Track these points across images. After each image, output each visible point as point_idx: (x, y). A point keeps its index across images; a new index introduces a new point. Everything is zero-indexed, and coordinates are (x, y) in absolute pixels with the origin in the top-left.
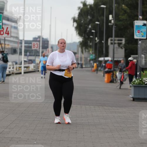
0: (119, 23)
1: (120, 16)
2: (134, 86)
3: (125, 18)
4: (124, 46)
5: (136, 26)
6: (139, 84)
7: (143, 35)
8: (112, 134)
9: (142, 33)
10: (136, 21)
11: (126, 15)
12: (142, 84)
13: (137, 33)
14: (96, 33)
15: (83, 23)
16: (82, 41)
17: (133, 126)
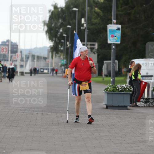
0: (91, 27)
1: (92, 20)
2: (107, 93)
3: (98, 22)
4: (96, 51)
5: (109, 30)
6: (113, 90)
7: (117, 39)
8: (85, 143)
9: (115, 37)
10: (109, 25)
11: (99, 18)
12: (115, 91)
13: (111, 38)
14: (67, 37)
15: (53, 26)
16: (53, 46)
17: (107, 134)
